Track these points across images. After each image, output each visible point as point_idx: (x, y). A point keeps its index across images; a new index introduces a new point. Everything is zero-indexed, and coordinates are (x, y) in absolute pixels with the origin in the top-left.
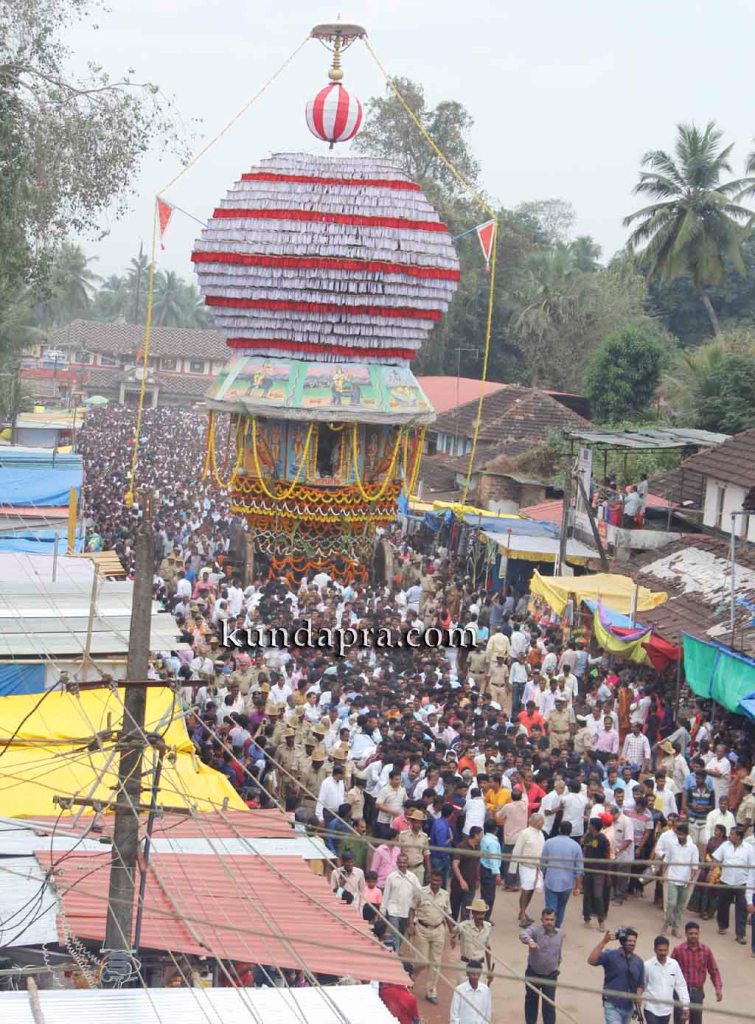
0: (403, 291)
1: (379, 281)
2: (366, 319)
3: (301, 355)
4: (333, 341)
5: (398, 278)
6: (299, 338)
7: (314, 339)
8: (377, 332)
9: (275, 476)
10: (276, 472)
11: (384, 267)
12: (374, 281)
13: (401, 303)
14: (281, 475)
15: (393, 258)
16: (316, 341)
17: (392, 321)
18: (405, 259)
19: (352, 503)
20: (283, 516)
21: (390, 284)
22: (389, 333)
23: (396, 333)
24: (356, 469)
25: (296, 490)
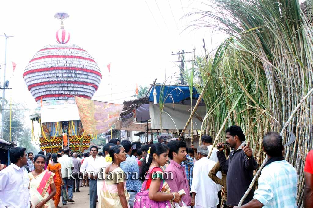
0: (83, 76)
1: (75, 73)
2: (72, 85)
3: (54, 98)
4: (63, 92)
5: (81, 72)
6: (53, 93)
7: (57, 92)
8: (76, 89)
9: (50, 136)
10: (50, 135)
11: (76, 69)
12: (73, 73)
13: (82, 80)
14: (52, 136)
15: (79, 66)
16: (58, 93)
17: (81, 86)
18: (82, 67)
19: (74, 141)
20: (53, 147)
21: (78, 74)
22: (80, 89)
23: (82, 90)
24: (74, 131)
25: (56, 139)
